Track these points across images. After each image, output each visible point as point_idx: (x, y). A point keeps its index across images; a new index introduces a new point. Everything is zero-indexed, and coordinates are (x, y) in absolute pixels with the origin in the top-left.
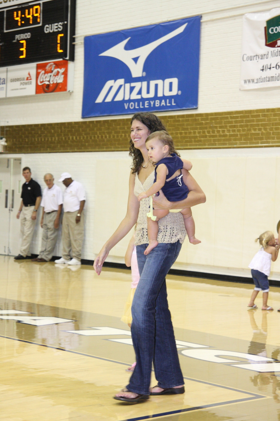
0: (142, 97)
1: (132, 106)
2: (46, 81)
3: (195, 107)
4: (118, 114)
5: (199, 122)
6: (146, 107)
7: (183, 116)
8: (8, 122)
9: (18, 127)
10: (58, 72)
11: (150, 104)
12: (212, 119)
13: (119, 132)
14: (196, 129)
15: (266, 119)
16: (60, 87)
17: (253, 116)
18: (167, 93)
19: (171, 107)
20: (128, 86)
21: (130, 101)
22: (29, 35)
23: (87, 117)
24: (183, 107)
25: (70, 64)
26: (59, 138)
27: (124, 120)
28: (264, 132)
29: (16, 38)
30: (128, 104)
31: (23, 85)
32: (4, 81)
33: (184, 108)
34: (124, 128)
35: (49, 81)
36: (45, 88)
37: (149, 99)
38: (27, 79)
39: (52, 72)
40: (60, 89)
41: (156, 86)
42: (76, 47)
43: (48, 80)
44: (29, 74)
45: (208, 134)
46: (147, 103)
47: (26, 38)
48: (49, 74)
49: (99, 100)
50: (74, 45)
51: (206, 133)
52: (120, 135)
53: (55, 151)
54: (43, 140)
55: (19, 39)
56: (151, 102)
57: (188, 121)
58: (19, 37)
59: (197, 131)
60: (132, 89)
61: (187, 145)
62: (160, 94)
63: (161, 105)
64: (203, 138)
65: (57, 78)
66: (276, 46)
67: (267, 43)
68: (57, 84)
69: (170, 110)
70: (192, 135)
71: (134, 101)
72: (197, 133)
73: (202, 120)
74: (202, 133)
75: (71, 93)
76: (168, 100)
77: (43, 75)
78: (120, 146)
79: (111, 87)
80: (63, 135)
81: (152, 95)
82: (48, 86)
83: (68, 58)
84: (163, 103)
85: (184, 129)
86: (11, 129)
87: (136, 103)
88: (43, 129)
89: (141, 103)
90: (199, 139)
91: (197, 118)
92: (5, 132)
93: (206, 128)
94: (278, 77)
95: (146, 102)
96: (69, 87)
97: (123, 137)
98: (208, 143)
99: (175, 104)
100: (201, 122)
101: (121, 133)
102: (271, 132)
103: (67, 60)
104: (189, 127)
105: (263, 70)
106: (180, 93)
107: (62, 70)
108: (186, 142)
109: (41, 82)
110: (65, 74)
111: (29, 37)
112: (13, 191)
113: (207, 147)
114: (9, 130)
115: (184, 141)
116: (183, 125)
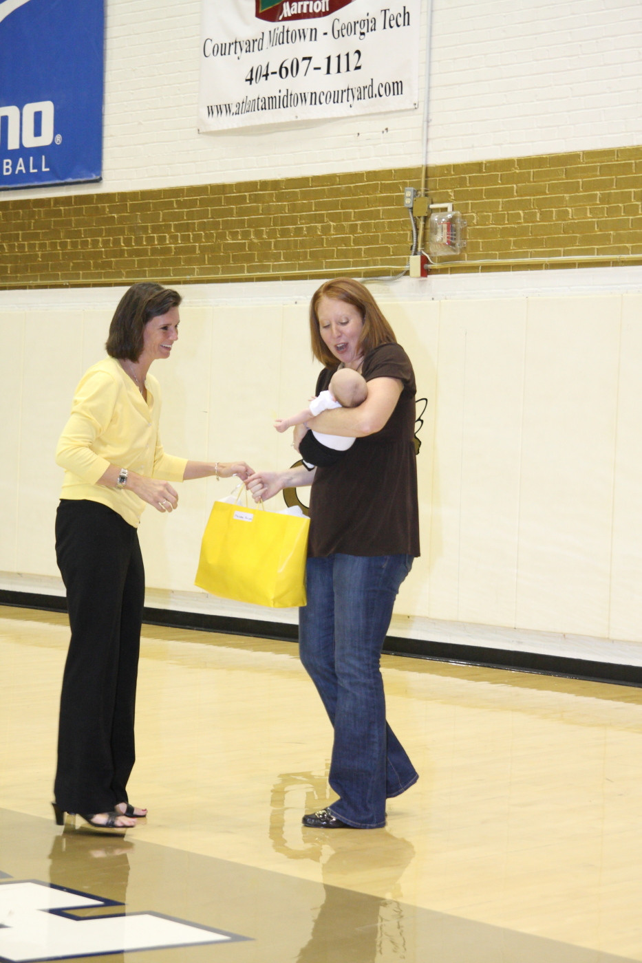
3: (94, 177)
5: (105, 216)
7: (67, 201)
12: (134, 208)
14: (99, 233)
15: (261, 208)
17: (229, 201)
18: (31, 142)
19: (39, 176)
24: (66, 176)
28: (256, 241)
33: (70, 180)
41: (4, 121)
45: (126, 248)
51: (123, 244)
57: (78, 212)
59: (100, 239)
61: (77, 276)
62: (13, 144)
64: (115, 257)
66: (281, 18)
67: (260, 11)
69: (36, 184)
70: (90, 249)
72: (101, 245)
73: (112, 210)
74: (111, 245)
76: (32, 160)
84: (21, 167)
85: (69, 234)
90: (105, 259)
91: (100, 205)
93: (122, 231)
94: (285, 98)
99: (48, 169)
100: (110, 215)
102: (271, 242)
104: (82, 229)
105: (251, 80)
106: (59, 139)
108: (77, 267)
115: (71, 264)
116: (69, 223)
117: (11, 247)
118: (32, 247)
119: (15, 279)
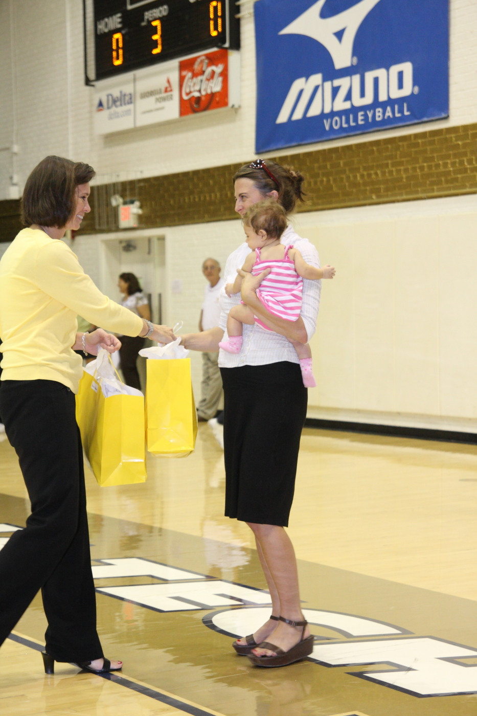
0: (352, 105)
1: (337, 123)
2: (195, 91)
3: (443, 115)
4: (313, 141)
5: (453, 144)
6: (360, 122)
7: (423, 135)
8: (141, 172)
9: (157, 179)
10: (213, 72)
11: (366, 116)
13: (317, 175)
14: (448, 157)
16: (217, 99)
18: (396, 94)
19: (403, 118)
20: (328, 85)
21: (333, 114)
22: (165, 9)
23: (264, 150)
24: (423, 117)
25: (233, 56)
26: (221, 195)
27: (324, 151)
29: (146, 17)
30: (329, 120)
31: (160, 102)
32: (131, 98)
33: (425, 119)
34: (325, 167)
35: (200, 91)
36: (193, 103)
37: (364, 108)
38: (166, 91)
39: (203, 73)
40: (218, 103)
41: (376, 80)
42: (243, 22)
43: (197, 88)
44: (168, 82)
45: (468, 166)
46: (362, 115)
47: (160, 15)
48: (200, 78)
49: (282, 118)
50: (238, 20)
51: (466, 164)
52: (319, 179)
53: (215, 219)
54: (197, 200)
55: (151, 19)
56: (368, 112)
57: (432, 142)
58: (151, 15)
59: (449, 161)
60: (335, 91)
61: (433, 190)
62: (383, 97)
63: (386, 117)
64: (460, 173)
65: (212, 83)
68: (212, 95)
69: (400, 124)
70: (442, 169)
71: (340, 113)
72: (449, 166)
73: (457, 139)
74: (457, 165)
75: (236, 110)
76: (396, 107)
77: (190, 80)
78: (320, 201)
79: (301, 92)
80: (227, 188)
81: (369, 99)
82: (198, 100)
83: (227, 45)
84: (389, 113)
85: (426, 160)
86: (146, 184)
87: (344, 118)
88: (195, 180)
89: (351, 117)
90: (453, 176)
91: (448, 136)
92: (137, 191)
93: (465, 154)
95: (360, 113)
96: (233, 99)
97: (325, 183)
98: (470, 183)
99: (408, 113)
100: (456, 143)
101: (321, 176)
103: (226, 49)
104: (435, 155)
106: (416, 90)
107: (218, 69)
108: (432, 183)
109: (187, 94)
110: (225, 75)
111: (165, 13)
112: (160, 296)
113: (468, 190)
114: (145, 186)
115: (428, 182)
116: (425, 151)
117: (384, 173)
118: (398, 171)
119: (387, 196)
